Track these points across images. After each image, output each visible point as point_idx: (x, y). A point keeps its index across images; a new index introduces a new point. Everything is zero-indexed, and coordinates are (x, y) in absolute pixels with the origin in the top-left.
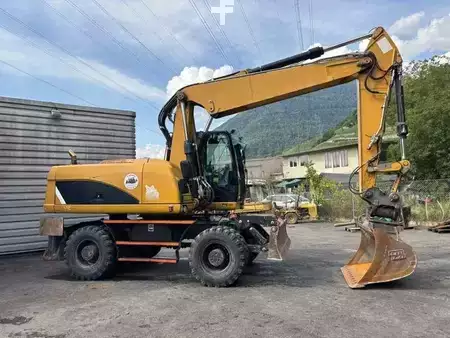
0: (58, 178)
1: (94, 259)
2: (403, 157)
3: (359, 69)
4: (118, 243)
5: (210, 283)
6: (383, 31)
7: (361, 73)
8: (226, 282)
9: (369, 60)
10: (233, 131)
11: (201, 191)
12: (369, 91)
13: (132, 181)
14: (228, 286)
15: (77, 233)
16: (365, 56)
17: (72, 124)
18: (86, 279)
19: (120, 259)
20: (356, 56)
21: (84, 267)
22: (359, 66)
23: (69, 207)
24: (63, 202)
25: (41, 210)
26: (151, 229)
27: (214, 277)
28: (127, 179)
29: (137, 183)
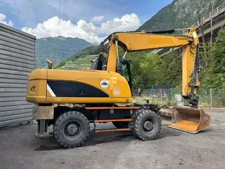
0: (49, 78)
1: (77, 133)
2: (197, 81)
3: (188, 43)
4: (96, 121)
7: (188, 44)
8: (154, 137)
9: (191, 40)
10: (130, 61)
12: (191, 52)
13: (105, 84)
14: (155, 139)
22: (188, 41)
23: (59, 99)
24: (53, 95)
26: (112, 112)
27: (149, 135)
28: (102, 82)
29: (108, 85)
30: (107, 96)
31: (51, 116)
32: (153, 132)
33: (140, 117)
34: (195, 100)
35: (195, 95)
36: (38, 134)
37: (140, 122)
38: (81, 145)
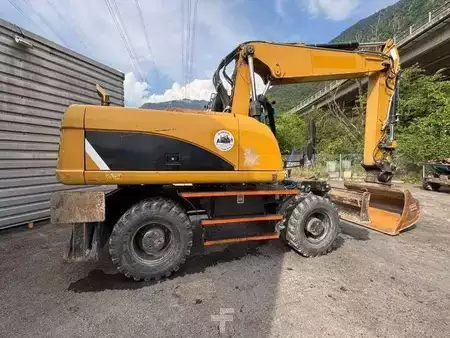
1: (165, 246)
2: (392, 138)
13: (225, 140)
22: (383, 64)
23: (117, 175)
27: (317, 247)
28: (218, 137)
29: (232, 143)
30: (231, 168)
31: (99, 213)
32: (325, 240)
33: (299, 209)
34: (388, 173)
35: (388, 164)
36: (69, 255)
37: (299, 222)
38: (173, 275)
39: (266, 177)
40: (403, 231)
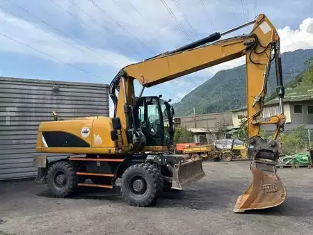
1: (64, 183)
3: (246, 47)
4: (78, 173)
5: (133, 203)
6: (264, 17)
7: (247, 49)
8: (144, 203)
9: (253, 39)
10: (161, 96)
11: (134, 138)
12: (253, 63)
13: (86, 132)
14: (146, 206)
15: (54, 166)
16: (249, 37)
17: (66, 94)
18: (58, 197)
19: (79, 184)
20: (243, 37)
21: (58, 189)
22: (245, 44)
23: (50, 149)
24: (46, 146)
25: (34, 150)
26: (99, 164)
27: (136, 199)
28: (83, 130)
29: (89, 133)
30: (88, 146)
31: (44, 164)
35: (265, 141)
39: (105, 151)
40: (247, 212)
